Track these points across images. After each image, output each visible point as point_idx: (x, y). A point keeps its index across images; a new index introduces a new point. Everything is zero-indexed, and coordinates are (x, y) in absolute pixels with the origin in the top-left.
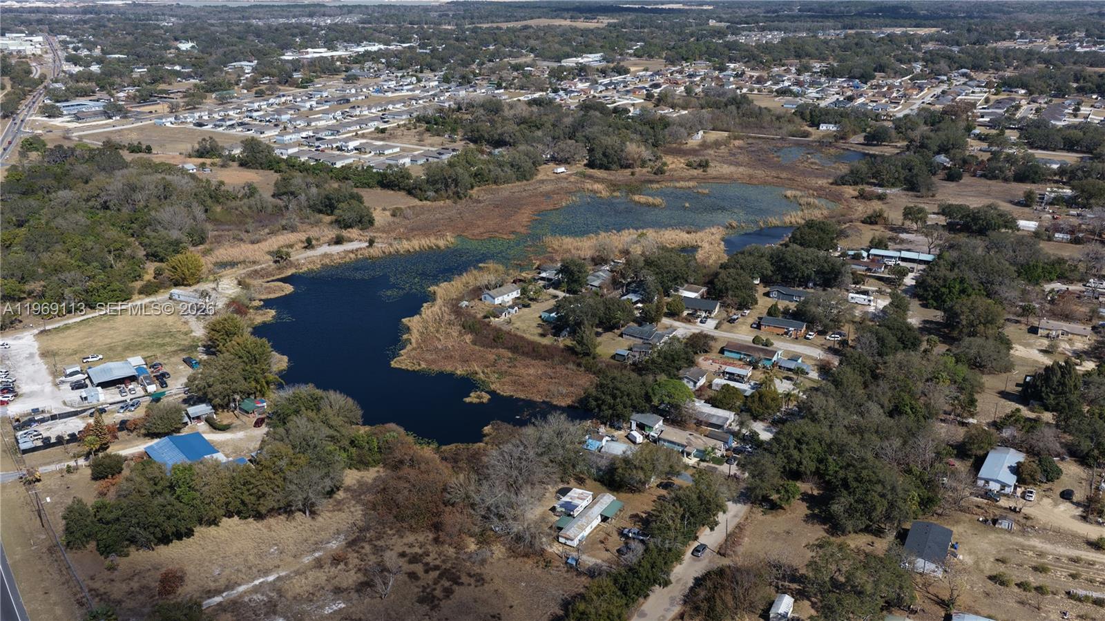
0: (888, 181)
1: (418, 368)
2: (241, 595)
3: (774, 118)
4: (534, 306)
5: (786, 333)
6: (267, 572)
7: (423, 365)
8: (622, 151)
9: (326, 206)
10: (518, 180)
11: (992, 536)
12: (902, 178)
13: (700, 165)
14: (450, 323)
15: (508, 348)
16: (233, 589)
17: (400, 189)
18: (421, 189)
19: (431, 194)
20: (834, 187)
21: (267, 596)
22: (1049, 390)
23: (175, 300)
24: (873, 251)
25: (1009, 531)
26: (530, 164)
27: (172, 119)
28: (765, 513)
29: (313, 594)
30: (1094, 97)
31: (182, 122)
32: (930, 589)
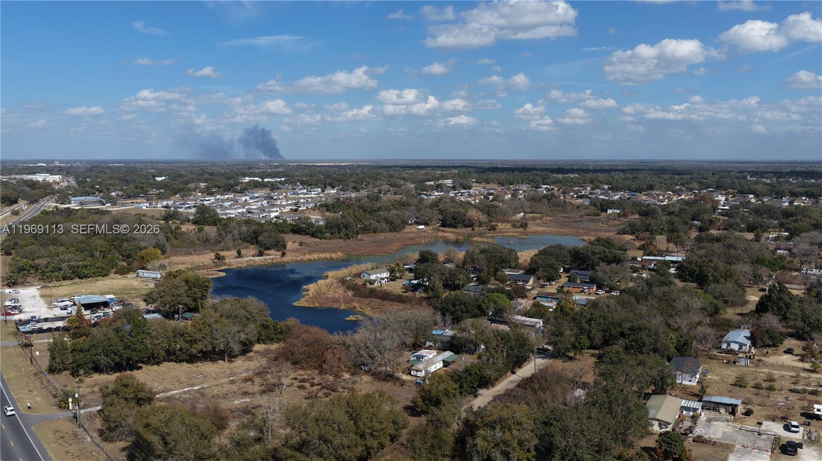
0: (656, 231)
1: (312, 306)
2: (174, 395)
3: (575, 207)
4: (398, 281)
5: (582, 292)
6: (193, 385)
7: (317, 304)
8: (465, 215)
9: (253, 238)
10: (391, 232)
11: (734, 369)
12: (666, 229)
13: (522, 226)
14: (337, 287)
15: (379, 298)
16: (168, 392)
17: (306, 234)
18: (321, 232)
19: (328, 235)
20: (618, 236)
21: (193, 395)
22: (772, 304)
23: (140, 277)
24: (645, 257)
25: (746, 366)
26: (400, 222)
27: (148, 205)
28: (564, 362)
29: (227, 395)
30: (804, 198)
31: (154, 207)
32: (688, 390)
